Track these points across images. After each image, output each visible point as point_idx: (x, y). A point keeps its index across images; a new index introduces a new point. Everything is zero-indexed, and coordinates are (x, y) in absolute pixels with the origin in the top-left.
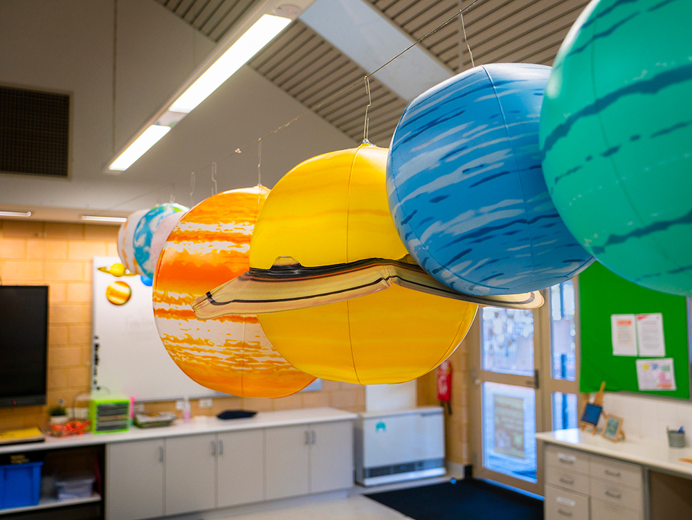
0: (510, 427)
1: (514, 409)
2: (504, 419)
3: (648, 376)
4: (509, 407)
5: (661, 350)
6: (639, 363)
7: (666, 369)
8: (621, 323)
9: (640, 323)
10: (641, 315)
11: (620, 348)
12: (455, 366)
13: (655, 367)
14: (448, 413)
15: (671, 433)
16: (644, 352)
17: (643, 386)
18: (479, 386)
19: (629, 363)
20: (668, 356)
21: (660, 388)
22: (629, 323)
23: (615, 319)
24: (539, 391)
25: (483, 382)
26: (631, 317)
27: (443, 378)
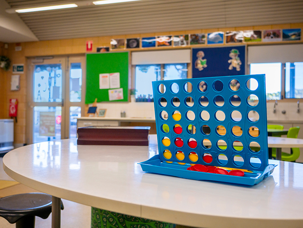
0: (48, 124)
1: (51, 116)
2: (45, 122)
3: (113, 95)
4: (48, 116)
5: (118, 85)
6: (110, 91)
7: (120, 92)
8: (103, 77)
9: (111, 77)
10: (111, 73)
11: (102, 86)
12: (19, 101)
13: (116, 92)
14: (16, 121)
15: (121, 113)
16: (112, 87)
17: (111, 99)
18: (32, 109)
19: (106, 91)
20: (121, 87)
21: (117, 99)
22: (107, 77)
23: (101, 76)
24: (64, 107)
25: (34, 107)
26: (108, 75)
27: (13, 106)
